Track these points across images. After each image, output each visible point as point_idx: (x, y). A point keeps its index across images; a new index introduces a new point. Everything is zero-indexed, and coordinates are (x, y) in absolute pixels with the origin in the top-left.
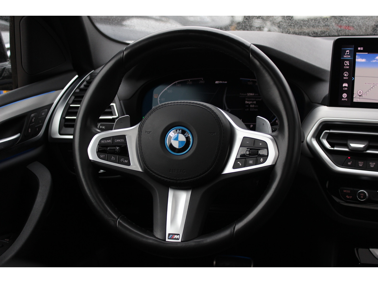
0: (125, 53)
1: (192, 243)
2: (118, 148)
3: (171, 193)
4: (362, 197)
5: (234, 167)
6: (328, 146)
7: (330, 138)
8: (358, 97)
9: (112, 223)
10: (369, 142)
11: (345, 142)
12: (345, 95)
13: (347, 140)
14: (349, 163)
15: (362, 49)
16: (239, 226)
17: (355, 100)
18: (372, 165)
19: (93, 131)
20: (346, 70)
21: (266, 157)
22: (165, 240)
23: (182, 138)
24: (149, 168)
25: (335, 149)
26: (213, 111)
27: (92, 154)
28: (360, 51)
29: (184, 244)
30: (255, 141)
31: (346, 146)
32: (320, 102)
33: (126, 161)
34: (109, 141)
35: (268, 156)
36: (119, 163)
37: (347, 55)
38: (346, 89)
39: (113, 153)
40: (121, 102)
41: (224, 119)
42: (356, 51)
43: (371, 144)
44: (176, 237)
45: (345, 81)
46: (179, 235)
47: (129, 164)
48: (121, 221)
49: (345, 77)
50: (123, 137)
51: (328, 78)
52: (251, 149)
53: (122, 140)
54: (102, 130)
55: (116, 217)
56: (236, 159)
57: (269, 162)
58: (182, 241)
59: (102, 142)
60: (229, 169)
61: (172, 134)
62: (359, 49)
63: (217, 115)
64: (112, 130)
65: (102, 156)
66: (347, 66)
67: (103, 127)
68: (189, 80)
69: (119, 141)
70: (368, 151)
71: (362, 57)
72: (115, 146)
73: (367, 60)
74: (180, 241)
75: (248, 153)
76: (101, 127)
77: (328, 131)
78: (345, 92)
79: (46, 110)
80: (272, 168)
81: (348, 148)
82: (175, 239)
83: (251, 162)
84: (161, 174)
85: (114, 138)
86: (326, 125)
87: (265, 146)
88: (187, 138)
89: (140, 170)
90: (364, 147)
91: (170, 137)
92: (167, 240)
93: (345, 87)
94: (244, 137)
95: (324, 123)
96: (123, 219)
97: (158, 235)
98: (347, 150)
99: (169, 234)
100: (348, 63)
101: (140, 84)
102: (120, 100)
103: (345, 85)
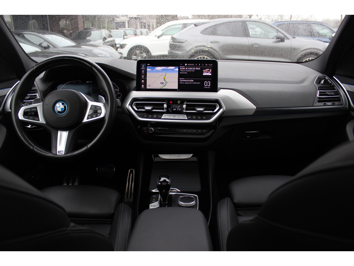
0: (35, 68)
1: (69, 155)
2: (33, 113)
3: (59, 133)
4: (151, 131)
5: (87, 119)
6: (136, 109)
7: (137, 105)
8: (149, 86)
9: (32, 148)
10: (154, 106)
11: (143, 107)
12: (143, 86)
13: (144, 106)
14: (145, 116)
15: (149, 65)
16: (89, 145)
17: (147, 88)
18: (155, 116)
19: (21, 105)
20: (143, 74)
21: (100, 114)
22: (57, 154)
23: (62, 107)
24: (48, 122)
25: (139, 110)
26: (76, 94)
27: (21, 116)
28: (149, 66)
29: (65, 155)
30: (96, 106)
31: (144, 108)
32: (133, 89)
33: (38, 119)
34: (29, 110)
35: (101, 113)
36: (34, 120)
37: (143, 67)
38: (143, 83)
39: (31, 115)
40: (41, 93)
41: (82, 97)
42: (147, 66)
43: (154, 107)
44: (62, 152)
45: (143, 79)
46: (63, 151)
47: (39, 120)
48: (36, 147)
49: (143, 77)
50: (36, 108)
51: (135, 78)
52: (94, 110)
53: (35, 109)
54: (26, 105)
55: (34, 145)
56: (88, 115)
57: (102, 116)
58: (64, 154)
59: (26, 110)
60: (85, 120)
61: (57, 105)
62: (148, 65)
63: (78, 95)
64: (32, 104)
65: (25, 117)
66: (143, 72)
67: (28, 104)
68: (74, 81)
69: (34, 110)
70: (153, 110)
71: (149, 69)
72: (32, 112)
73: (151, 70)
74: (63, 154)
75: (93, 112)
76: (27, 104)
77: (136, 102)
78: (143, 84)
79: (3, 98)
80: (103, 118)
81: (145, 109)
82: (61, 153)
83: (94, 116)
84: (55, 124)
85: (31, 108)
86: (135, 100)
87: (100, 108)
88: (65, 107)
89: (45, 123)
90: (151, 109)
91: (57, 106)
92: (58, 154)
93: (143, 82)
94: (91, 105)
95: (133, 99)
96: (36, 146)
97: (54, 152)
98: (144, 110)
99: (59, 151)
100: (143, 71)
101: (50, 84)
102: (40, 92)
103: (143, 81)
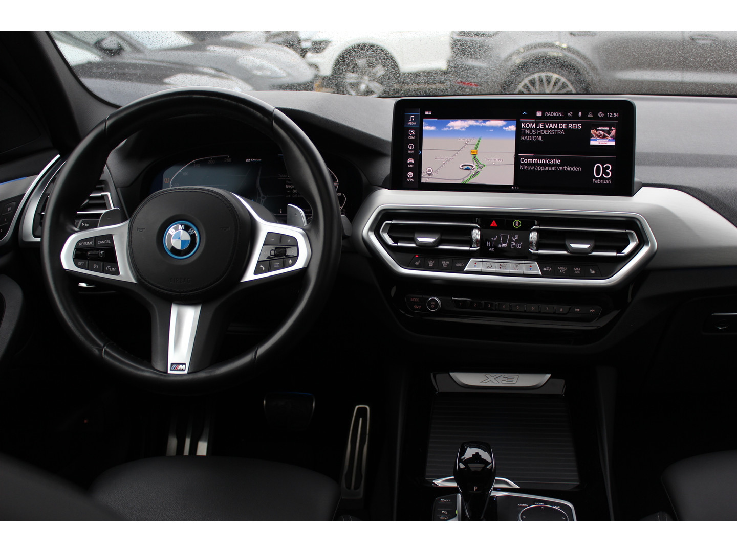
0: (108, 123)
1: (202, 375)
2: (102, 252)
3: (174, 310)
4: (433, 306)
5: (256, 273)
6: (390, 242)
7: (392, 230)
8: (427, 176)
9: (97, 352)
10: (442, 235)
11: (411, 236)
12: (410, 174)
13: (413, 233)
14: (417, 263)
15: (430, 113)
16: (262, 350)
17: (423, 181)
18: (445, 264)
19: (68, 230)
20: (411, 141)
21: (295, 258)
22: (166, 372)
24: (143, 278)
25: (399, 244)
26: (226, 199)
27: (67, 260)
28: (428, 116)
29: (191, 377)
30: (281, 237)
31: (412, 240)
32: (381, 184)
33: (114, 270)
34: (91, 243)
35: (298, 256)
36: (103, 272)
37: (412, 121)
38: (412, 166)
39: (96, 258)
40: (119, 189)
41: (241, 209)
42: (423, 116)
43: (444, 237)
44: (181, 367)
45: (411, 156)
46: (185, 364)
47: (117, 273)
48: (108, 350)
49: (410, 150)
50: (109, 237)
51: (389, 151)
52: (276, 248)
53: (108, 242)
54: (82, 229)
55: (102, 344)
56: (258, 262)
57: (300, 264)
58: (188, 373)
59: (81, 244)
60: (250, 276)
61: (171, 231)
62: (427, 113)
63: (231, 205)
64: (97, 227)
65: (80, 264)
66: (412, 136)
67: (86, 225)
68: (211, 158)
69: (104, 242)
70: (441, 247)
71: (431, 125)
72: (98, 250)
73: (437, 128)
74: (186, 372)
75: (273, 253)
76: (83, 225)
77: (390, 222)
78: (411, 170)
79: (14, 203)
80: (304, 271)
81: (415, 243)
82: (180, 370)
83: (277, 265)
84: (163, 287)
85: (96, 239)
86: (387, 214)
87: (295, 243)
88: (193, 237)
89: (133, 281)
90: (435, 241)
91: (170, 235)
92: (169, 372)
93: (411, 163)
94: (268, 233)
95: (384, 212)
96: (108, 347)
97: (159, 366)
98: (414, 245)
99: (172, 364)
100: (413, 132)
101: (144, 165)
102: (116, 188)
103: (411, 161)
